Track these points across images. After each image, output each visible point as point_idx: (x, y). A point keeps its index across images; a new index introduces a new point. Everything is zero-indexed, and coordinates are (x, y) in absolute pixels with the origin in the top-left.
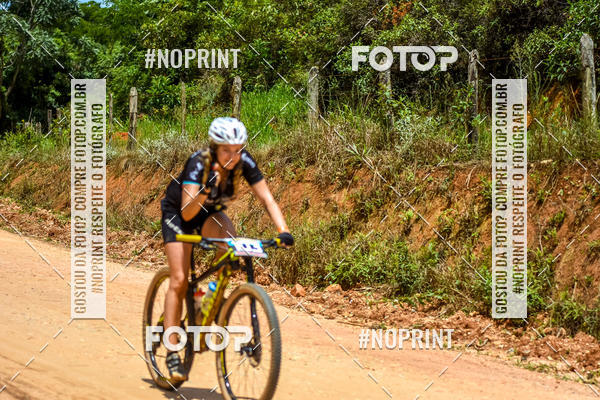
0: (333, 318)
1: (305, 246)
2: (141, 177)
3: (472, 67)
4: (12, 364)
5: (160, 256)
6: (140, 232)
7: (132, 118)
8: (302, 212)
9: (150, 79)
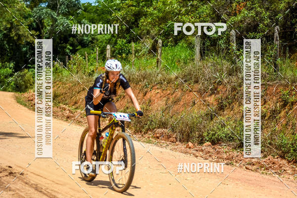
0: (207, 159)
1: (193, 123)
3: (276, 34)
4: (48, 182)
8: (192, 106)
9: (116, 41)
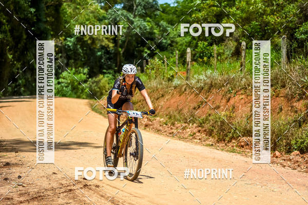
0: (296, 169)
1: (280, 131)
2: (193, 95)
4: (126, 194)
5: (203, 137)
6: (193, 124)
7: (188, 64)
8: (279, 113)
9: (197, 44)
